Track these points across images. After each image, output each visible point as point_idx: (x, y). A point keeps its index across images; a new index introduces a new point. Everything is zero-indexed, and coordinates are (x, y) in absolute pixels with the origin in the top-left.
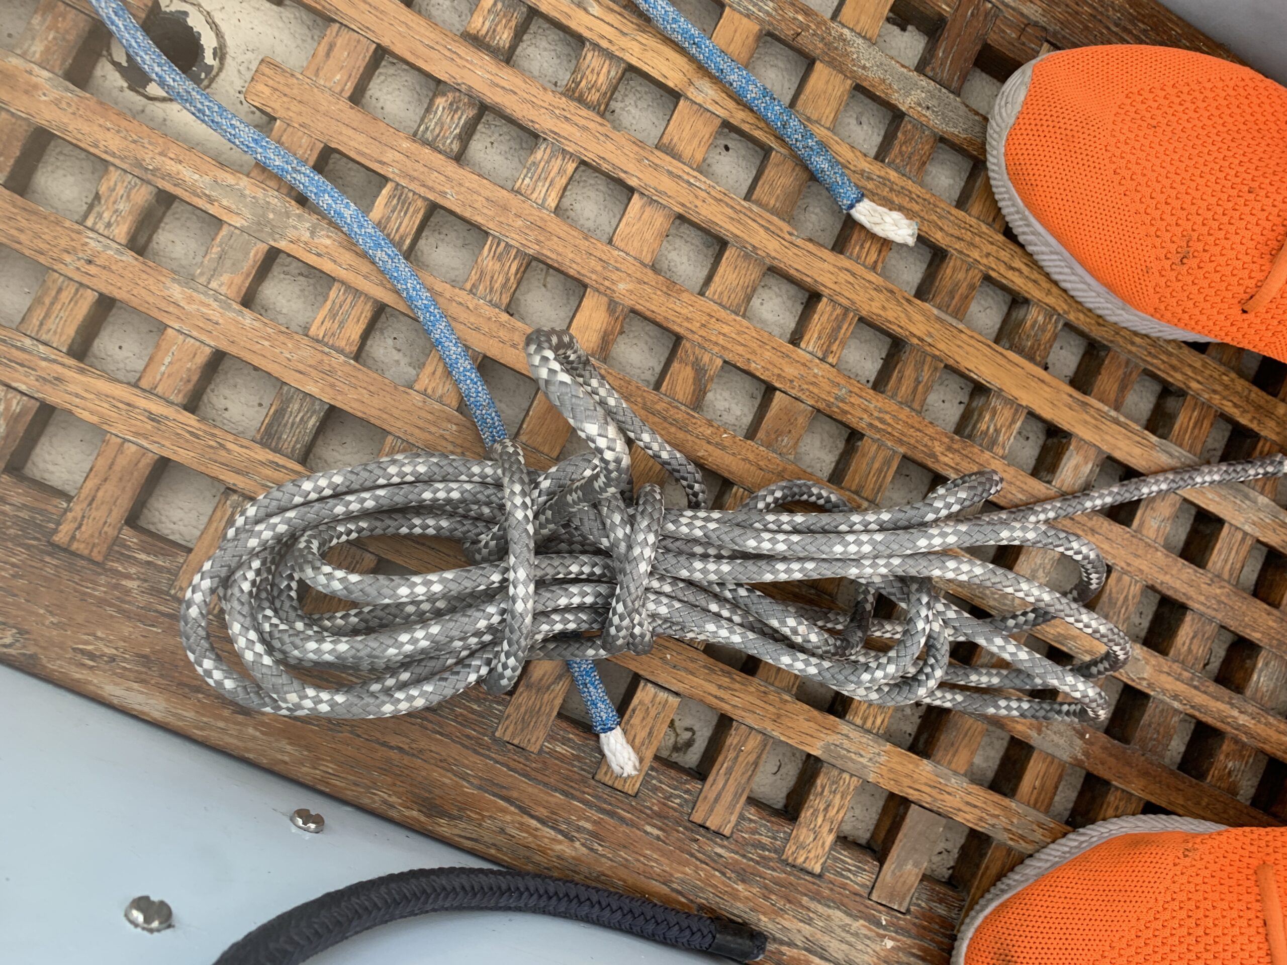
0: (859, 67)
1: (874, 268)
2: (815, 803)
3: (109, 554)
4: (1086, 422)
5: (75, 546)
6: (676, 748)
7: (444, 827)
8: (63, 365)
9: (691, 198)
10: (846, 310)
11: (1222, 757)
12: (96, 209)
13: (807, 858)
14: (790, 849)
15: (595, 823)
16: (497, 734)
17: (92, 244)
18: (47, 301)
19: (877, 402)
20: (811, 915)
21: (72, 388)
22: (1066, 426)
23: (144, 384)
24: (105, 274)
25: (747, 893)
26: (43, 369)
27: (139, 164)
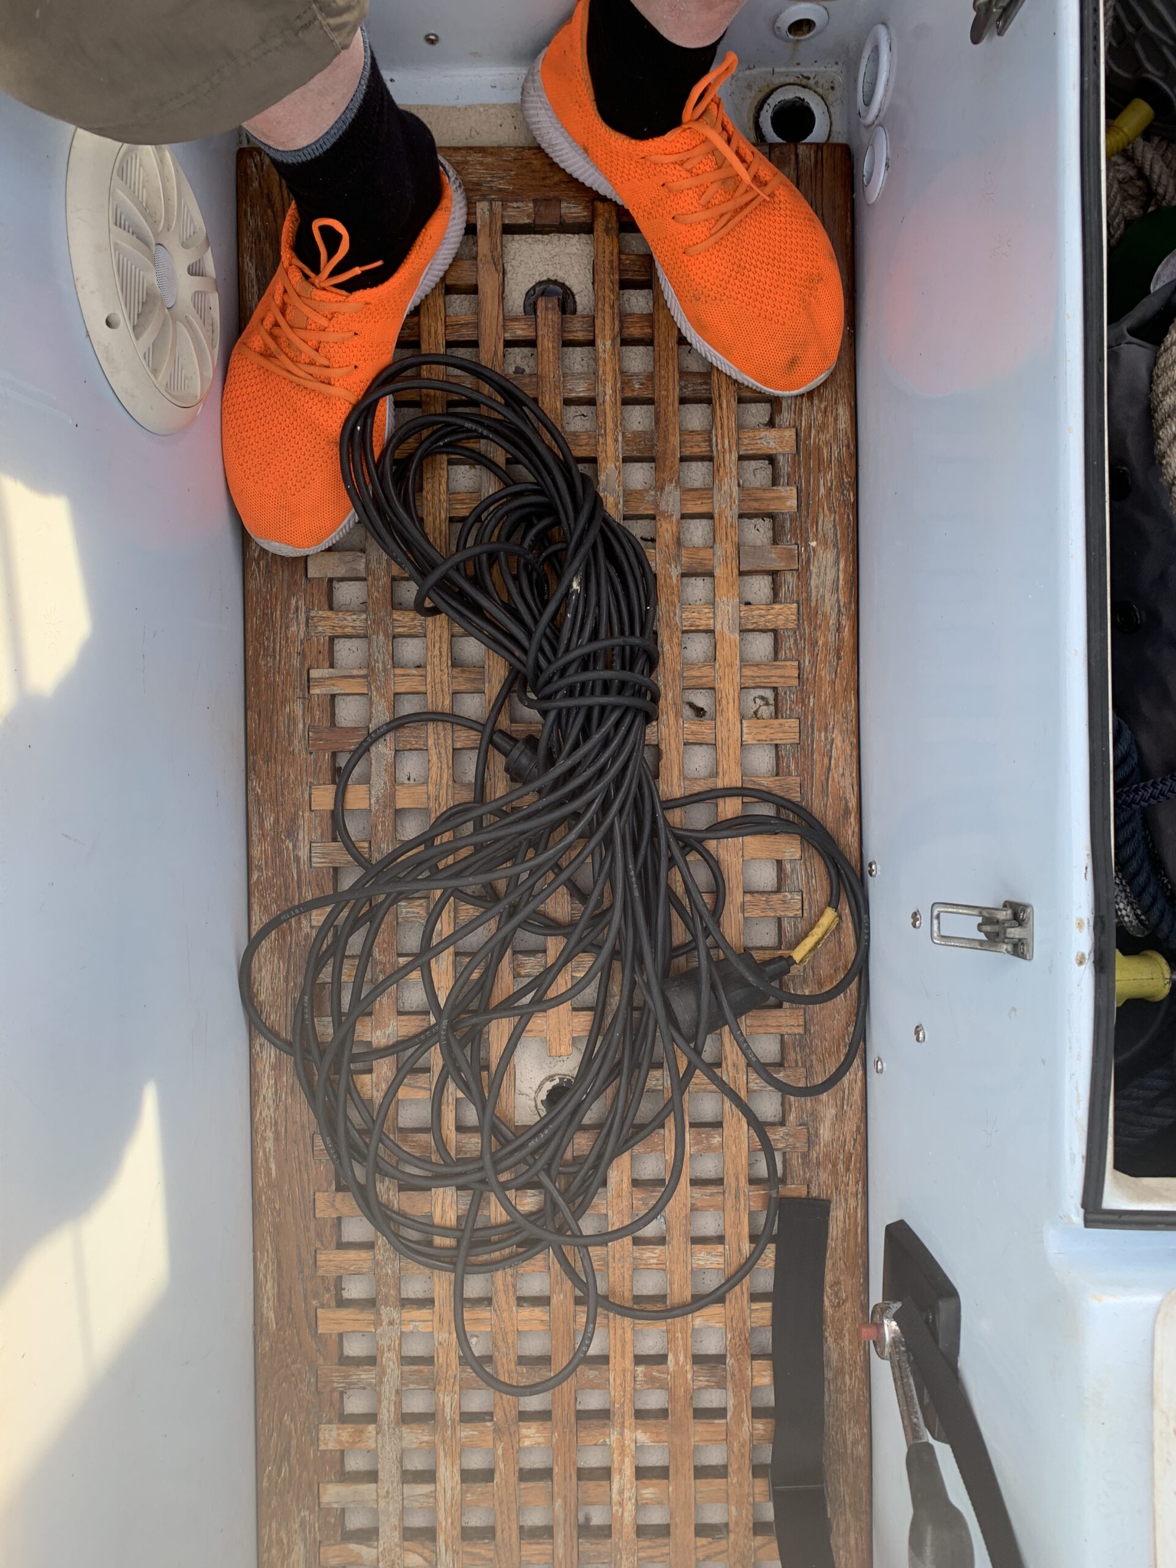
2: (763, 624)
3: (799, 1009)
5: (802, 1024)
6: (767, 704)
7: (853, 803)
8: (727, 1068)
11: (635, 393)
12: (653, 1089)
13: (792, 614)
14: (791, 625)
15: (820, 732)
17: (669, 1083)
18: (703, 1087)
20: (819, 598)
21: (735, 1059)
25: (822, 638)
26: (733, 1074)
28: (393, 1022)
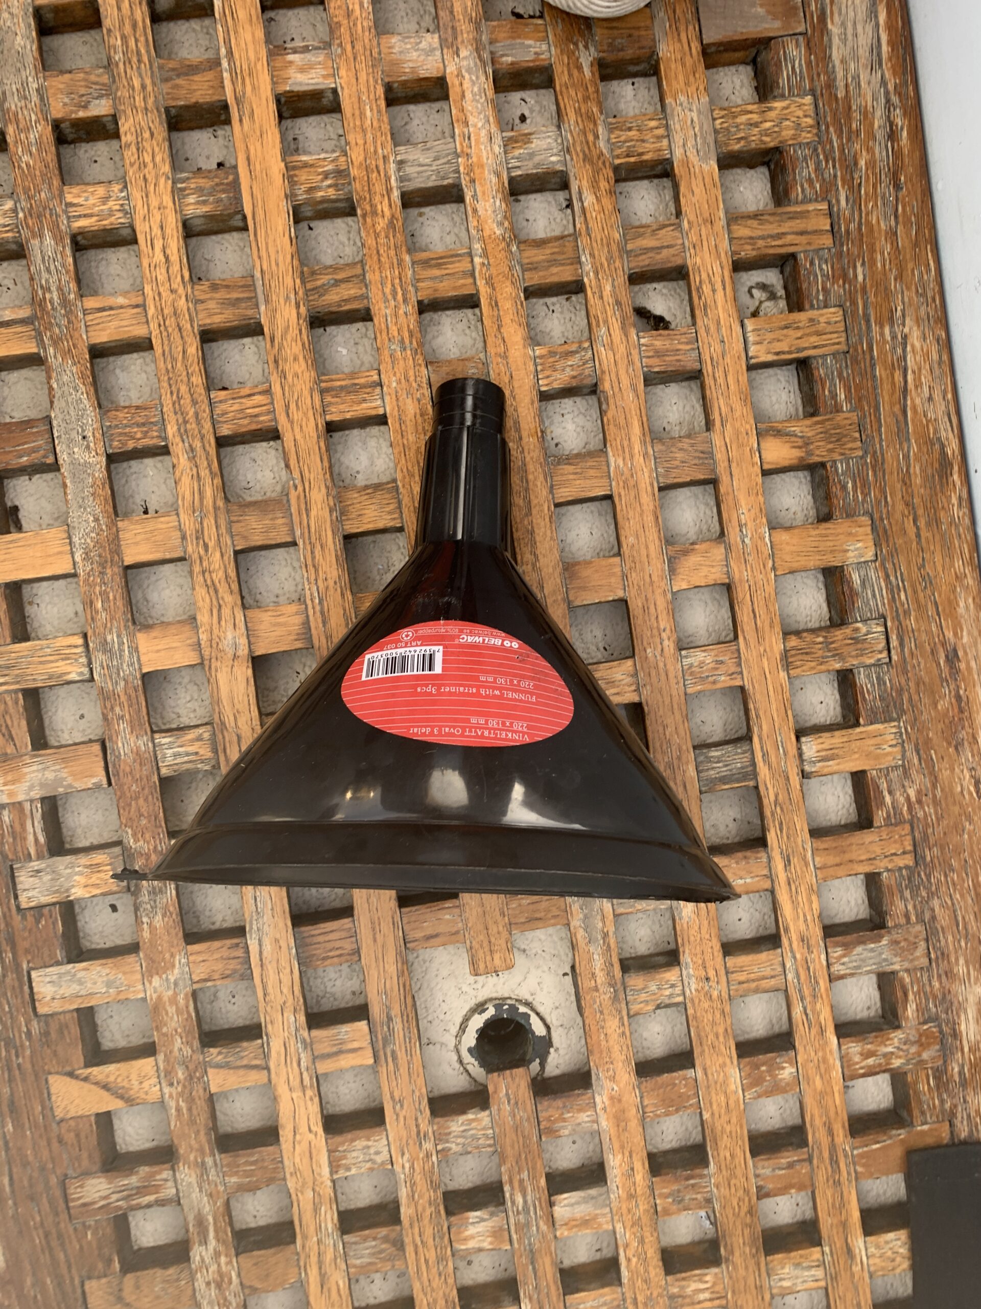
0: (99, 525)
1: (268, 392)
2: (757, 139)
3: (900, 822)
4: (254, 88)
5: (909, 848)
6: (773, 296)
8: (791, 945)
9: (331, 592)
10: (322, 392)
12: (667, 1001)
13: (806, 116)
14: (807, 137)
16: (860, 453)
17: (693, 987)
18: (753, 985)
19: (381, 310)
20: (850, 80)
21: (803, 927)
22: (273, 107)
23: (767, 885)
24: (709, 964)
25: (864, 153)
26: (802, 954)
27: (615, 999)
28: (180, 959)
